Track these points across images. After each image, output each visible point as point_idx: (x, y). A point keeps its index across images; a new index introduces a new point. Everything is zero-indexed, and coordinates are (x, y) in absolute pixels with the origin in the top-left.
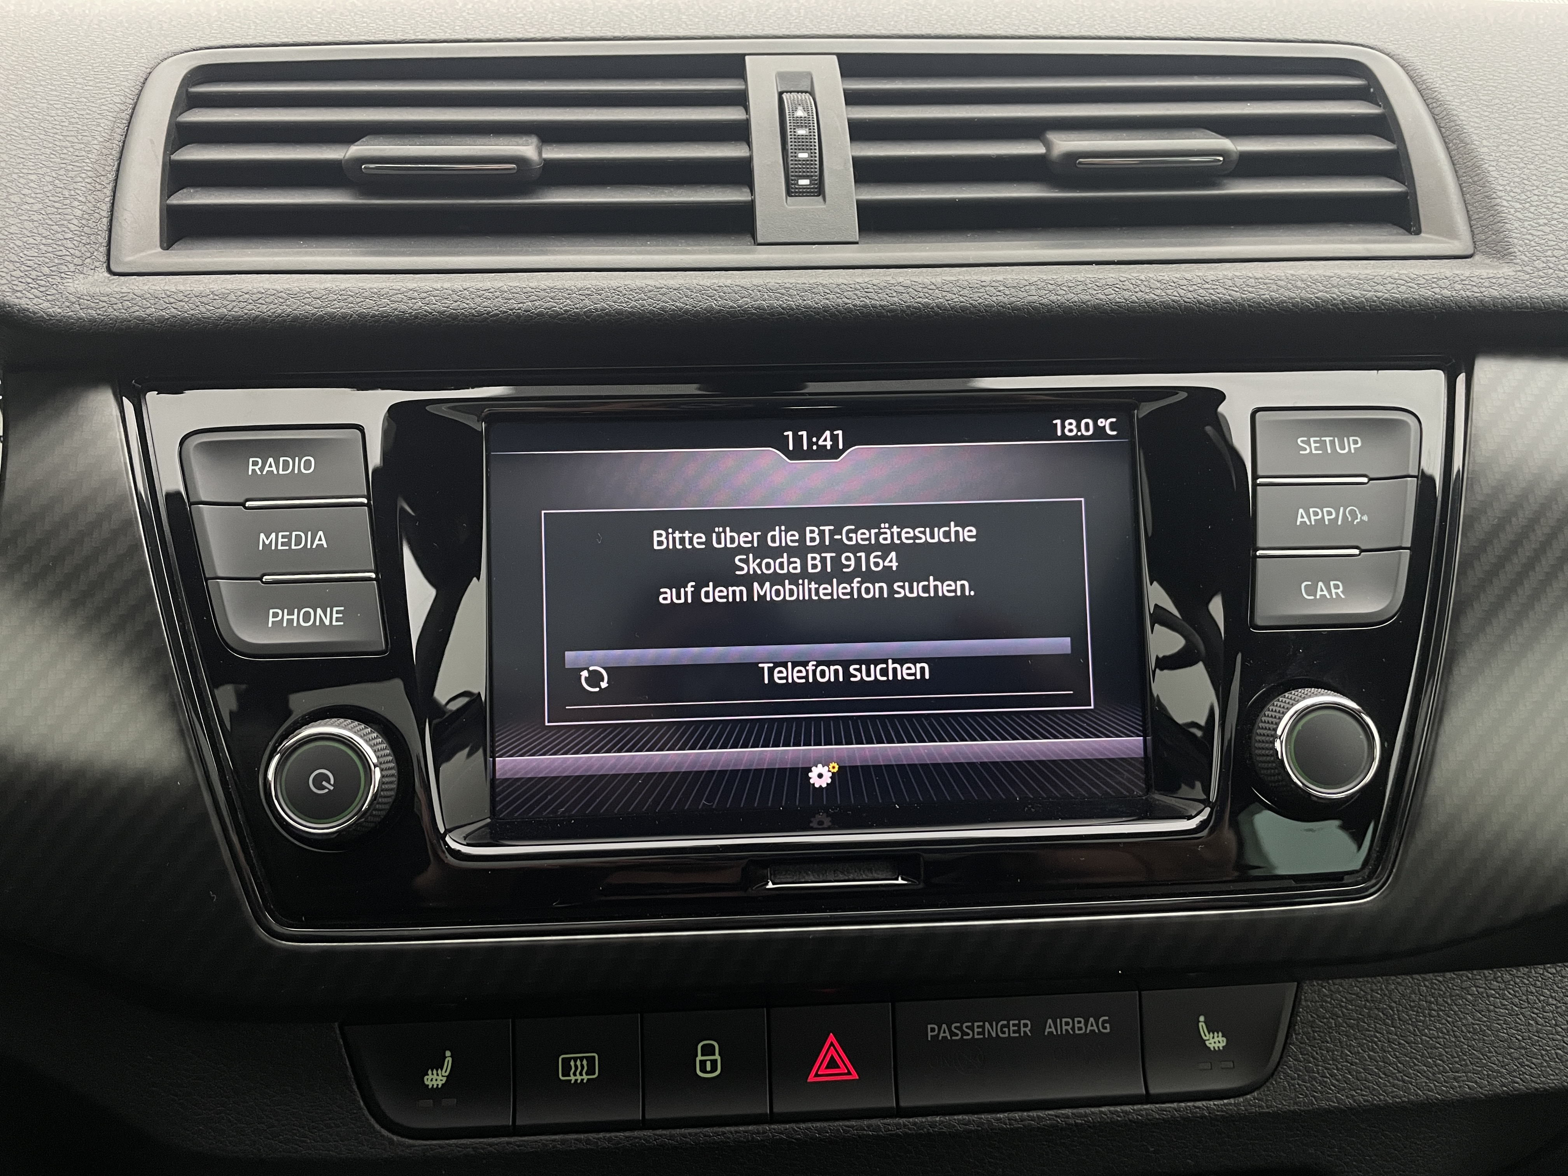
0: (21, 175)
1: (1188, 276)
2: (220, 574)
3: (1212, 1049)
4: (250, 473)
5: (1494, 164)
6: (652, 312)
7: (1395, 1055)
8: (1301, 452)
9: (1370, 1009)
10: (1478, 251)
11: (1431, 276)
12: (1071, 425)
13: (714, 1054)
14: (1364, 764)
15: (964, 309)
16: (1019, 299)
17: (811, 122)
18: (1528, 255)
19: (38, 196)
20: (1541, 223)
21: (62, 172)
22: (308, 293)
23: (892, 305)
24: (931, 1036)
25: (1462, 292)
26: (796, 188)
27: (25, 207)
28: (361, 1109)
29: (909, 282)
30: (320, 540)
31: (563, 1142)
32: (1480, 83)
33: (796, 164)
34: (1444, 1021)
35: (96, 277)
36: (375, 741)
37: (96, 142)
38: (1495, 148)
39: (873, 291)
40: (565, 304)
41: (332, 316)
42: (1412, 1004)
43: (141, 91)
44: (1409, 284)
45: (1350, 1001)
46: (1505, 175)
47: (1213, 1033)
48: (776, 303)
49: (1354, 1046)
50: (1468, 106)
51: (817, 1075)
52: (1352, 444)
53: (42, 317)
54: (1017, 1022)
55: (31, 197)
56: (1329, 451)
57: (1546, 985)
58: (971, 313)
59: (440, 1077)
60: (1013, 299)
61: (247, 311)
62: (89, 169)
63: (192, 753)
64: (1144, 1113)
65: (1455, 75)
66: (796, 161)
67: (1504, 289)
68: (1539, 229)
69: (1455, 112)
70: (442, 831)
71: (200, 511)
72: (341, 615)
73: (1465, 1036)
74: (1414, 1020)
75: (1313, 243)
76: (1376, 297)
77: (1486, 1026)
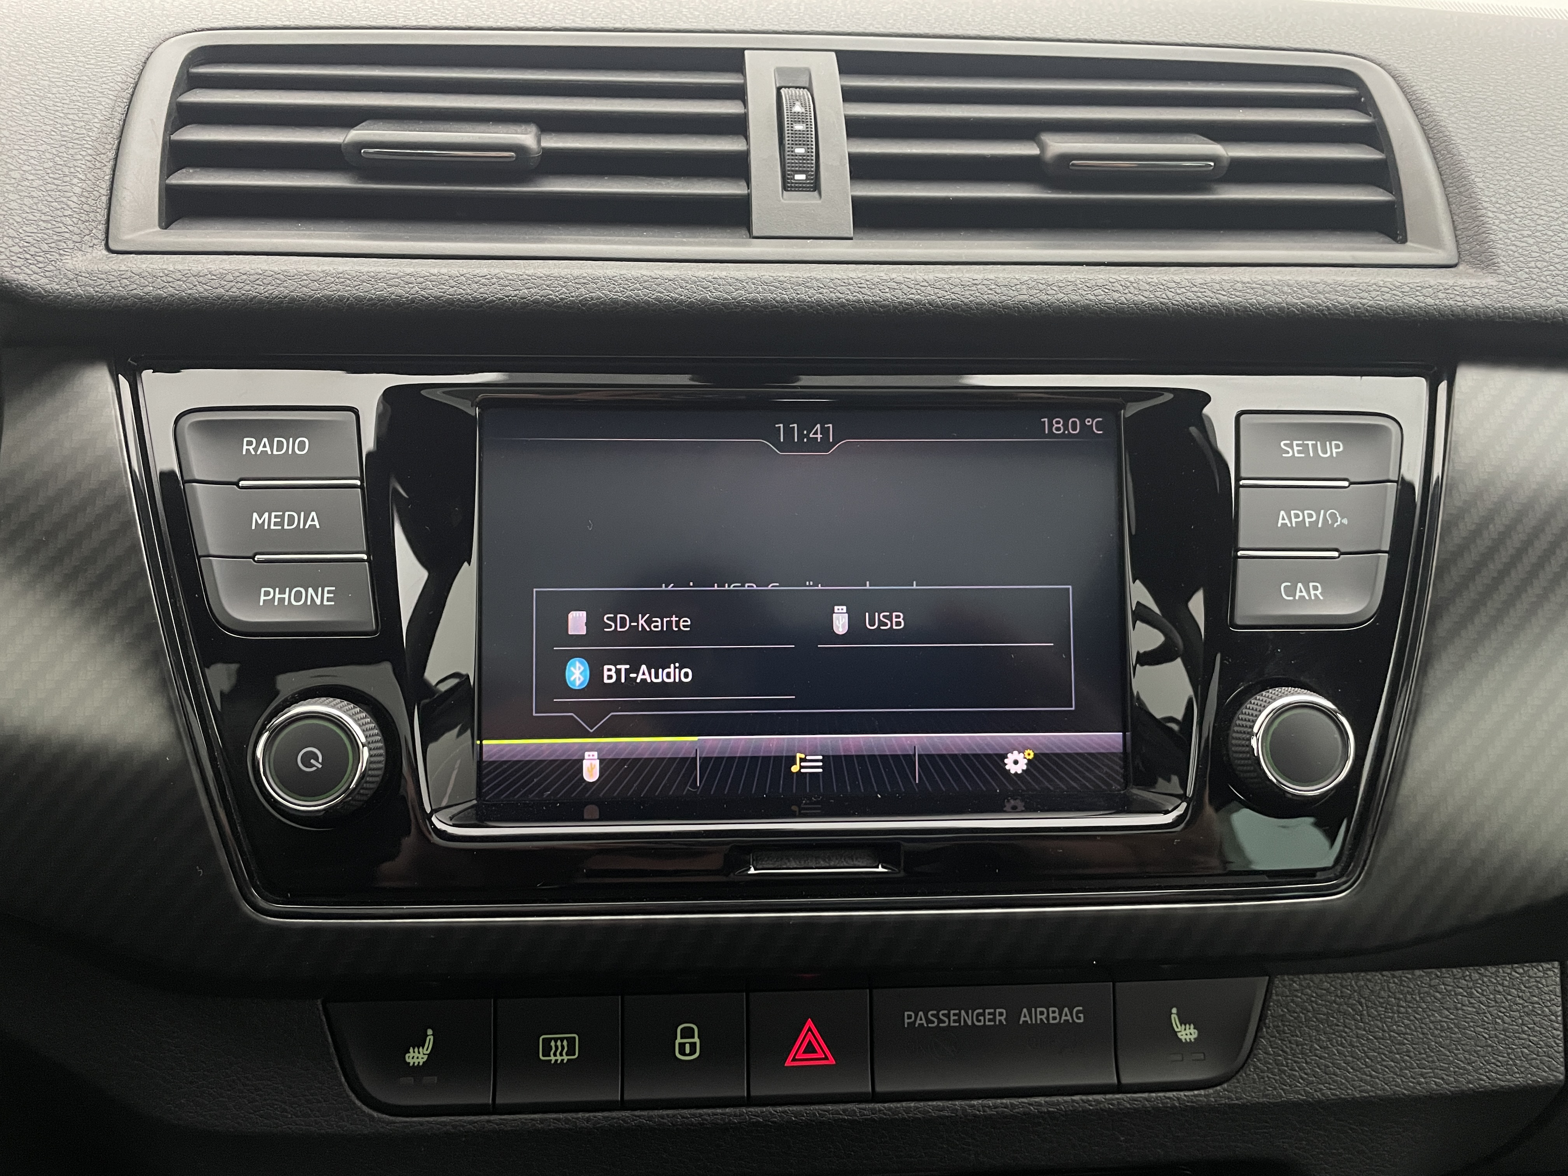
0: (22, 151)
1: (1177, 279)
2: (212, 552)
3: (1184, 1041)
4: (244, 453)
5: (1481, 175)
6: (647, 303)
7: (1363, 1050)
8: (1284, 455)
9: (1340, 1004)
10: (1464, 261)
11: (1416, 284)
12: (1058, 424)
13: (693, 1037)
14: (1337, 763)
15: (955, 307)
16: (1009, 298)
17: (809, 117)
18: (1512, 266)
19: (39, 172)
20: (1525, 235)
21: (63, 149)
22: (305, 275)
23: (884, 300)
24: (908, 1023)
25: (1445, 301)
26: (792, 183)
27: (26, 183)
28: (341, 1084)
29: (901, 278)
30: (313, 520)
31: (542, 1121)
32: (1470, 95)
33: (792, 159)
34: (1412, 1018)
35: (94, 255)
36: (364, 721)
37: (96, 120)
38: (1481, 160)
39: (866, 286)
40: (561, 291)
41: (329, 299)
42: (1381, 1000)
43: (142, 70)
44: (1393, 292)
45: (1320, 996)
46: (1491, 186)
47: (1185, 1025)
48: (769, 296)
49: (1323, 1041)
50: (1456, 118)
51: (794, 1060)
52: (1335, 448)
53: (40, 292)
54: (992, 1011)
55: (31, 174)
56: (1311, 455)
57: (1513, 985)
58: (962, 310)
59: (421, 1056)
60: (1003, 298)
61: (244, 292)
62: (90, 147)
63: (182, 730)
64: (1115, 1102)
65: (1445, 86)
66: (792, 155)
67: (1487, 299)
68: (1522, 240)
69: (1442, 123)
70: (428, 810)
71: (193, 490)
72: (332, 595)
73: (1433, 1033)
74: (1383, 1016)
75: (1302, 249)
76: (1361, 303)
77: (1454, 1023)
